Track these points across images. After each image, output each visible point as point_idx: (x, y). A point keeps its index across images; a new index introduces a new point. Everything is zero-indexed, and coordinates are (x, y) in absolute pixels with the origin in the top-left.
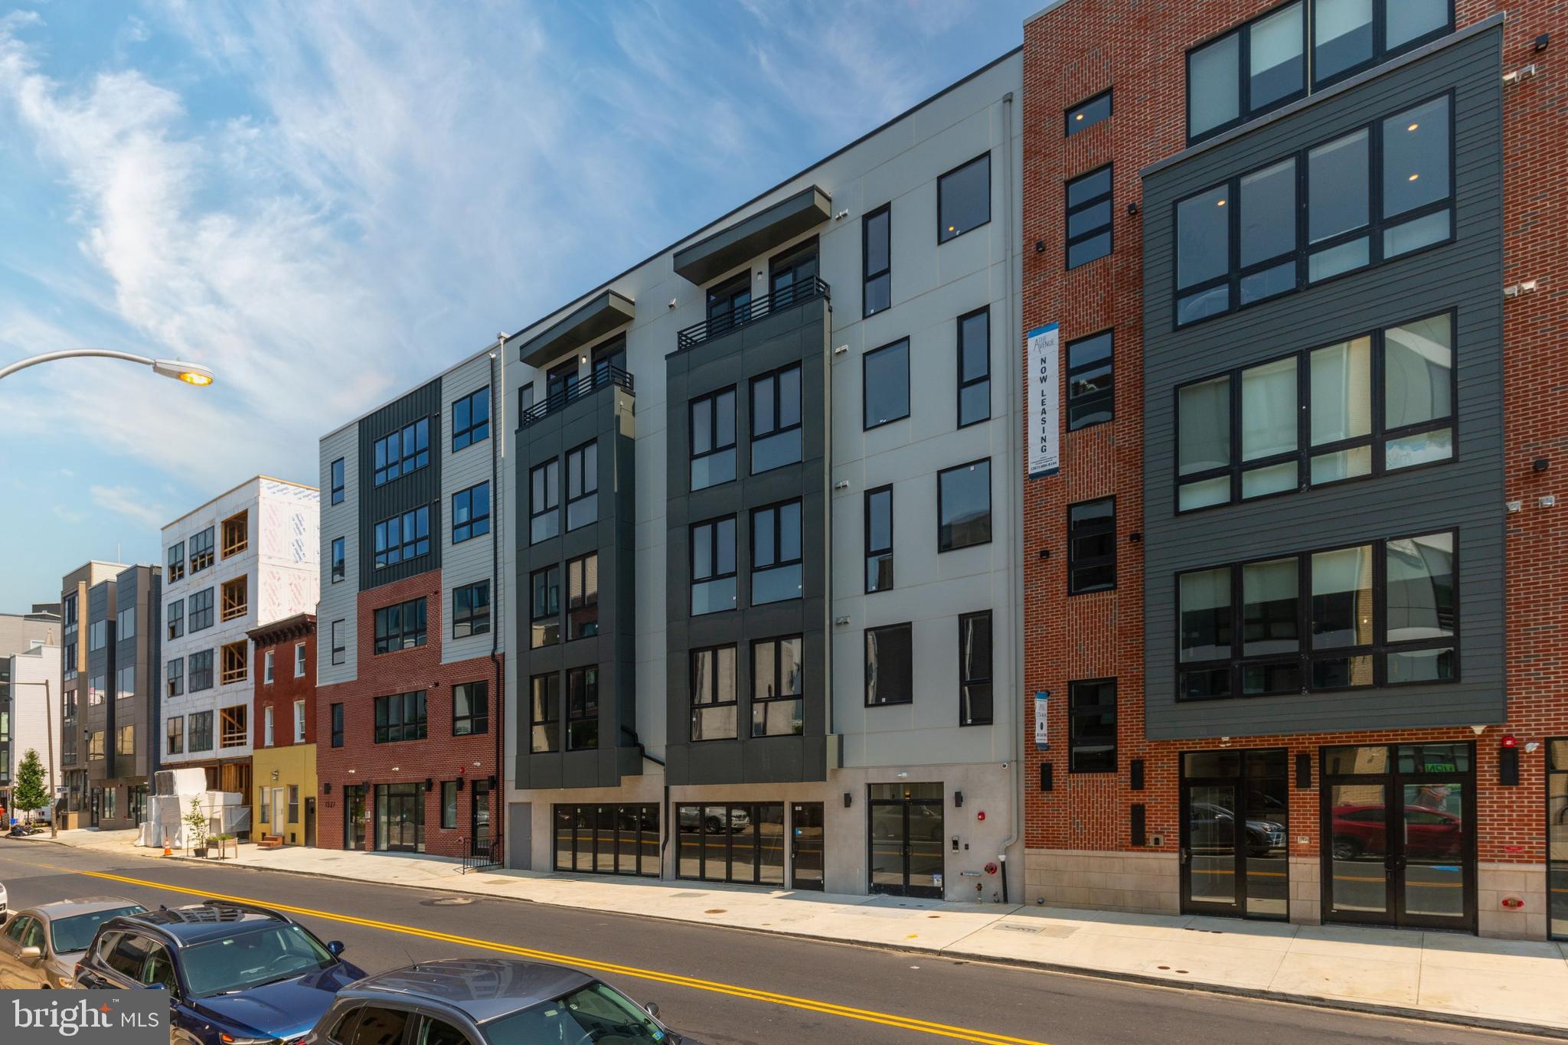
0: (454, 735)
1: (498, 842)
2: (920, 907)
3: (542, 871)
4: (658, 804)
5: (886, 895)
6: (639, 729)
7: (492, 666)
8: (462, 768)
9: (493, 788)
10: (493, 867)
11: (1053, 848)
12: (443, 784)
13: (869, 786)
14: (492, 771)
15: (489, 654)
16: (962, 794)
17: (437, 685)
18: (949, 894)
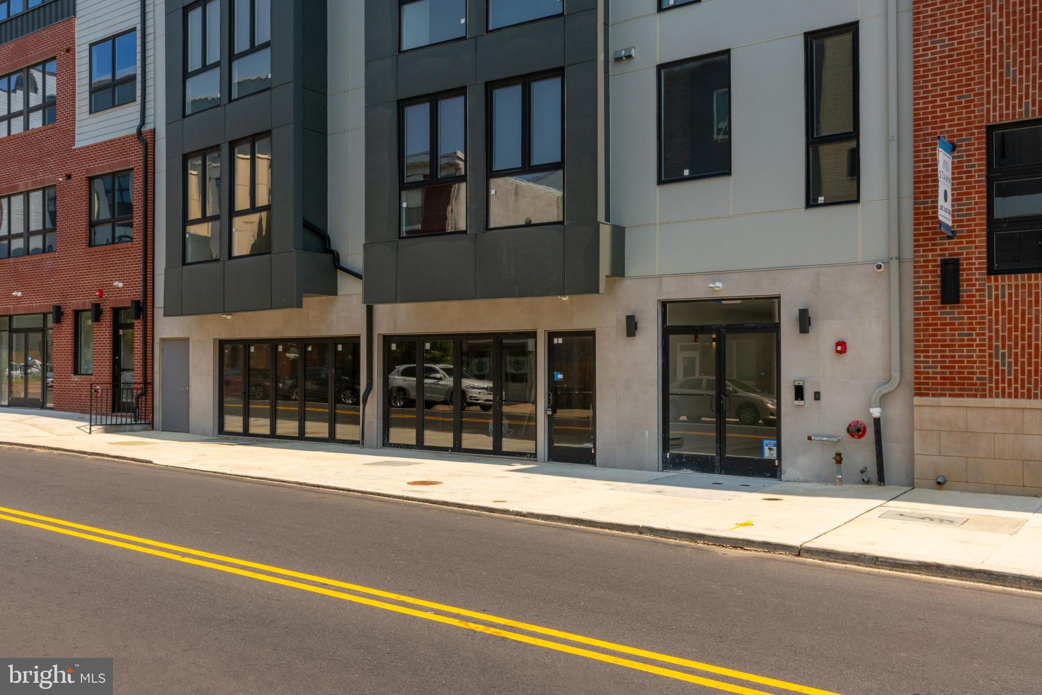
0: (90, 246)
1: (144, 393)
2: (745, 488)
3: (204, 434)
4: (358, 337)
5: (689, 472)
6: (332, 231)
7: (138, 149)
8: (101, 292)
9: (137, 318)
10: (136, 427)
11: (962, 396)
12: (77, 313)
13: (664, 304)
14: (136, 293)
15: (134, 131)
16: (810, 315)
17: (69, 177)
18: (788, 470)
